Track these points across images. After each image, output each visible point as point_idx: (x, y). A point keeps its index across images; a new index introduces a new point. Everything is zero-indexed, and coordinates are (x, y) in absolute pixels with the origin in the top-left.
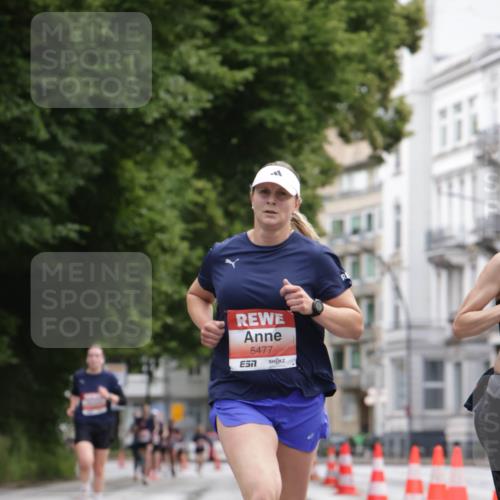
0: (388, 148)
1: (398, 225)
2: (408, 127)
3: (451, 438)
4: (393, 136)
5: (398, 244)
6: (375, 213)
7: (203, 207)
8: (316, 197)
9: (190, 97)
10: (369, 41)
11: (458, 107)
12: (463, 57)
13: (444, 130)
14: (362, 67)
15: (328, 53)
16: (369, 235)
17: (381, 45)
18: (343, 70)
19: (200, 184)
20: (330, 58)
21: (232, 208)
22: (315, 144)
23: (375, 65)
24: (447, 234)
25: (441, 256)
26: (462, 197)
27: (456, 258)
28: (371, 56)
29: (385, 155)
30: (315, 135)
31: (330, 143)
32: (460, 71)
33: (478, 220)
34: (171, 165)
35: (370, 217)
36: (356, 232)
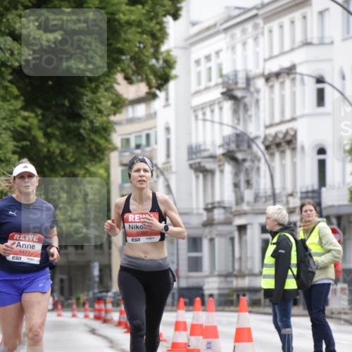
0: (160, 87)
1: (168, 141)
2: (174, 72)
3: (207, 292)
4: (163, 79)
5: (168, 156)
6: (152, 133)
7: (29, 129)
8: (109, 122)
9: (16, 52)
10: (144, 11)
11: (208, 58)
12: (211, 22)
13: (199, 74)
14: (139, 30)
15: (115, 20)
16: (148, 149)
17: (152, 14)
18: (126, 32)
19: (26, 114)
20: (116, 23)
21: (49, 130)
22: (108, 85)
23: (148, 29)
24: (202, 148)
25: (199, 163)
26: (212, 122)
27: (209, 165)
28: (145, 23)
29: (158, 92)
30: (107, 78)
31: (118, 84)
32: (209, 32)
33: (224, 138)
34: (4, 100)
35: (148, 136)
36: (138, 147)
